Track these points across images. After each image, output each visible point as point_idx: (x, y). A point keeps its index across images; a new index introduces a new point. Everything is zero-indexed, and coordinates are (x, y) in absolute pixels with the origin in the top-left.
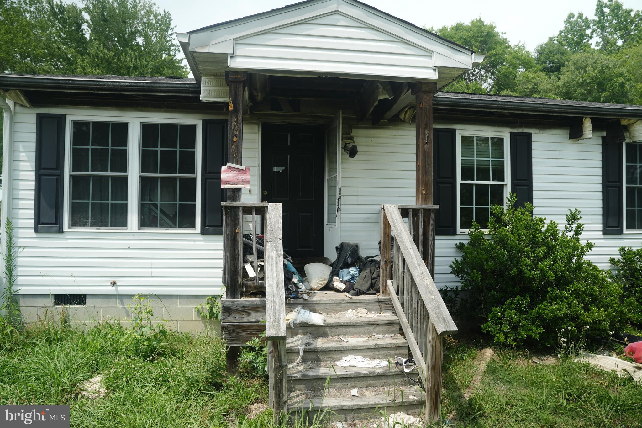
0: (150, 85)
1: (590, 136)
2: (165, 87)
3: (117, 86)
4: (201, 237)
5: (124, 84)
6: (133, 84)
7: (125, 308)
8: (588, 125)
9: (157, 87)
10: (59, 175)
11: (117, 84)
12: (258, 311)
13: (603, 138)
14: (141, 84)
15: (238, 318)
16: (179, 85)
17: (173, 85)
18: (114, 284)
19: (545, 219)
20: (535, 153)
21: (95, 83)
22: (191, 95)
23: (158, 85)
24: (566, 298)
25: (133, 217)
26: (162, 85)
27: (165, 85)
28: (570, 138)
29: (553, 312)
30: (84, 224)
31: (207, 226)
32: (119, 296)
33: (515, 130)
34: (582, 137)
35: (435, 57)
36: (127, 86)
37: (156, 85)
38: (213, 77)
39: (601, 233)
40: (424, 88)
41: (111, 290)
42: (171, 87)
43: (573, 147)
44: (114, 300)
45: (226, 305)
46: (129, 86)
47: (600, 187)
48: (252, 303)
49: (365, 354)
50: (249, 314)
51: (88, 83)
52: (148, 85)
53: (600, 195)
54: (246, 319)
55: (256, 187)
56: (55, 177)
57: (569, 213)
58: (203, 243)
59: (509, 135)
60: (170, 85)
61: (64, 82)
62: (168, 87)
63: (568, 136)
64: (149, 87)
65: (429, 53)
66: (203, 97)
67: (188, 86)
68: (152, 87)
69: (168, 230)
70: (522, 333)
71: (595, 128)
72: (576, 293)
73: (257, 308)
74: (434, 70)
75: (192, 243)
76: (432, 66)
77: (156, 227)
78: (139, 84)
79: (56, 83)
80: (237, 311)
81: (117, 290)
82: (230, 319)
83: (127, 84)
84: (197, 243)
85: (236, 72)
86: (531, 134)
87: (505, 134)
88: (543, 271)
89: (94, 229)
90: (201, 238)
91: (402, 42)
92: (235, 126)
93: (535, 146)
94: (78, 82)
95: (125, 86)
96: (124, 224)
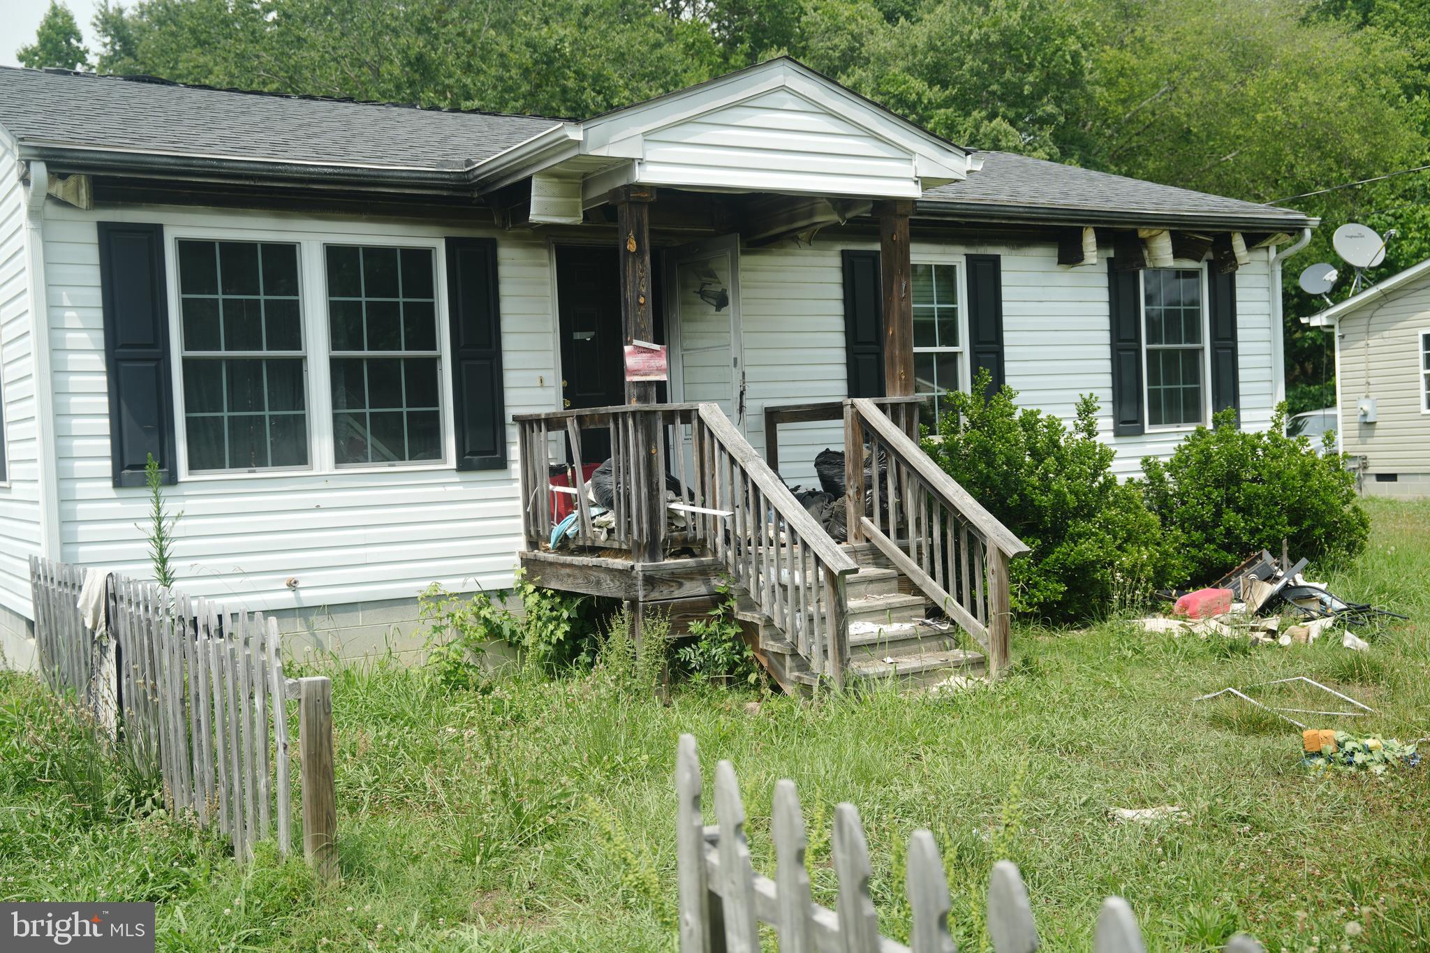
0: (376, 173)
1: (1094, 261)
2: (404, 178)
3: (310, 173)
4: (457, 478)
5: (326, 170)
6: (342, 171)
7: (313, 634)
8: (1089, 239)
9: (388, 177)
10: (158, 360)
11: (311, 169)
12: (692, 579)
13: (1109, 260)
14: (359, 172)
15: (665, 592)
16: (429, 175)
17: (418, 175)
18: (293, 585)
19: (1039, 412)
20: (1006, 293)
21: (266, 167)
22: (445, 193)
23: (391, 174)
24: (1093, 534)
25: (322, 443)
26: (399, 174)
27: (404, 174)
28: (1060, 263)
29: (1081, 553)
30: (217, 464)
31: (469, 454)
32: (302, 611)
33: (972, 251)
34: (1085, 262)
35: (917, 161)
36: (330, 174)
37: (387, 174)
38: (556, 180)
39: (1112, 434)
40: (899, 209)
41: (285, 599)
42: (416, 178)
43: (1066, 277)
44: (291, 620)
45: (648, 573)
46: (335, 174)
47: (1106, 351)
48: (684, 566)
50: (680, 585)
51: (252, 166)
52: (372, 173)
53: (1107, 366)
54: (676, 594)
55: (552, 373)
56: (153, 364)
57: (1079, 400)
58: (460, 488)
59: (963, 260)
60: (414, 175)
61: (201, 162)
62: (408, 178)
63: (1057, 259)
64: (374, 176)
65: (908, 155)
66: (537, 214)
67: (447, 176)
68: (378, 177)
69: (394, 466)
70: (1038, 594)
71: (1101, 243)
72: (1106, 525)
73: (692, 573)
74: (916, 182)
75: (440, 489)
76: (912, 175)
77: (366, 460)
78: (354, 172)
79: (185, 165)
80: (663, 581)
81: (298, 599)
82: (655, 595)
83: (331, 170)
84: (449, 488)
85: (641, 187)
86: (998, 257)
87: (955, 257)
88: (1058, 494)
89: (242, 474)
90: (458, 480)
91: (872, 137)
92: (641, 279)
93: (1006, 278)
94: (231, 165)
95: (325, 174)
96: (301, 457)
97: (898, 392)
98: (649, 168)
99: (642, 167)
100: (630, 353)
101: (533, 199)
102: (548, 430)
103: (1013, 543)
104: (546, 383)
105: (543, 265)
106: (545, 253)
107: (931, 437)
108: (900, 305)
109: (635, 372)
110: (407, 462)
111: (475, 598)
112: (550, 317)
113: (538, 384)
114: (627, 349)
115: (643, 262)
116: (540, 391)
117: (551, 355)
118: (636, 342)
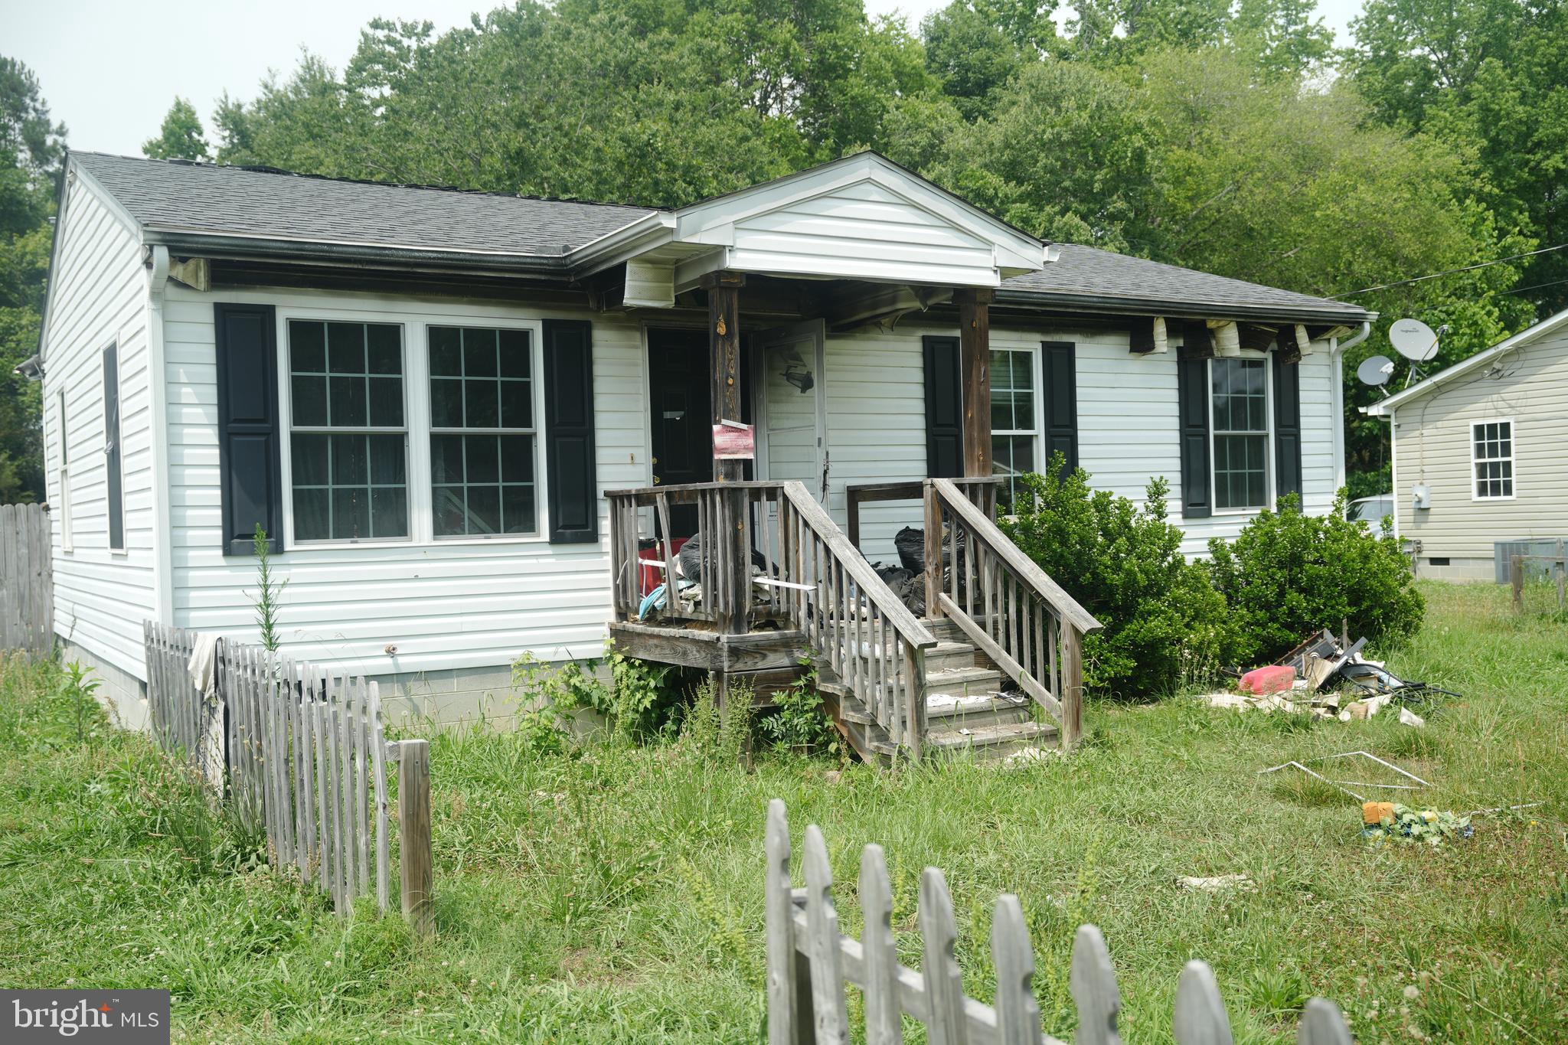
0: (477, 258)
1: (1165, 349)
2: (504, 262)
3: (415, 257)
4: (549, 550)
5: (430, 254)
6: (445, 255)
7: (410, 700)
8: (1160, 329)
9: (489, 262)
10: (268, 434)
11: (417, 254)
12: (776, 651)
13: (1179, 349)
14: (461, 256)
15: (749, 663)
16: (529, 260)
17: (518, 260)
18: (391, 652)
19: (1111, 493)
20: (1080, 379)
21: (374, 251)
22: (543, 277)
23: (492, 258)
24: (1163, 612)
25: (421, 515)
26: (499, 259)
27: (504, 259)
28: (1131, 351)
29: (1150, 630)
30: (321, 534)
31: (561, 528)
32: (400, 677)
33: (1048, 339)
34: (1155, 351)
35: (996, 251)
36: (434, 258)
37: (489, 258)
38: (649, 265)
39: (1180, 516)
40: (979, 297)
41: (385, 665)
42: (515, 263)
43: (1138, 365)
44: (389, 685)
45: (732, 645)
46: (439, 259)
47: (1176, 437)
48: (768, 639)
49: (951, 691)
50: (764, 657)
51: (360, 250)
52: (473, 258)
53: (1176, 450)
54: (760, 665)
55: (642, 451)
56: (263, 439)
57: (1150, 483)
58: (552, 560)
59: (1039, 347)
60: (513, 260)
61: (313, 247)
62: (509, 263)
63: (1128, 348)
64: (476, 261)
65: (988, 245)
66: (630, 299)
67: (545, 261)
68: (480, 261)
69: (489, 538)
70: (1109, 669)
71: (1172, 333)
72: (1175, 603)
73: (775, 645)
74: (995, 271)
75: (534, 561)
76: (992, 265)
77: (463, 532)
78: (457, 256)
79: (297, 250)
80: (748, 653)
81: (396, 665)
82: (739, 666)
83: (435, 255)
84: (542, 561)
85: (731, 273)
86: (1073, 344)
87: (1032, 344)
88: (1129, 573)
89: (345, 544)
90: (550, 552)
91: (953, 228)
92: (730, 360)
93: (1080, 365)
94: (341, 249)
95: (430, 258)
96: (401, 529)
97: (977, 473)
98: (740, 255)
99: (733, 254)
100: (718, 432)
101: (627, 284)
102: (638, 506)
103: (1086, 620)
104: (636, 460)
105: (636, 347)
106: (638, 335)
107: (1007, 517)
108: (979, 389)
109: (723, 451)
110: (502, 534)
111: (566, 667)
112: (641, 397)
113: (630, 461)
114: (716, 428)
115: (732, 345)
116: (630, 468)
117: (642, 433)
118: (724, 422)
